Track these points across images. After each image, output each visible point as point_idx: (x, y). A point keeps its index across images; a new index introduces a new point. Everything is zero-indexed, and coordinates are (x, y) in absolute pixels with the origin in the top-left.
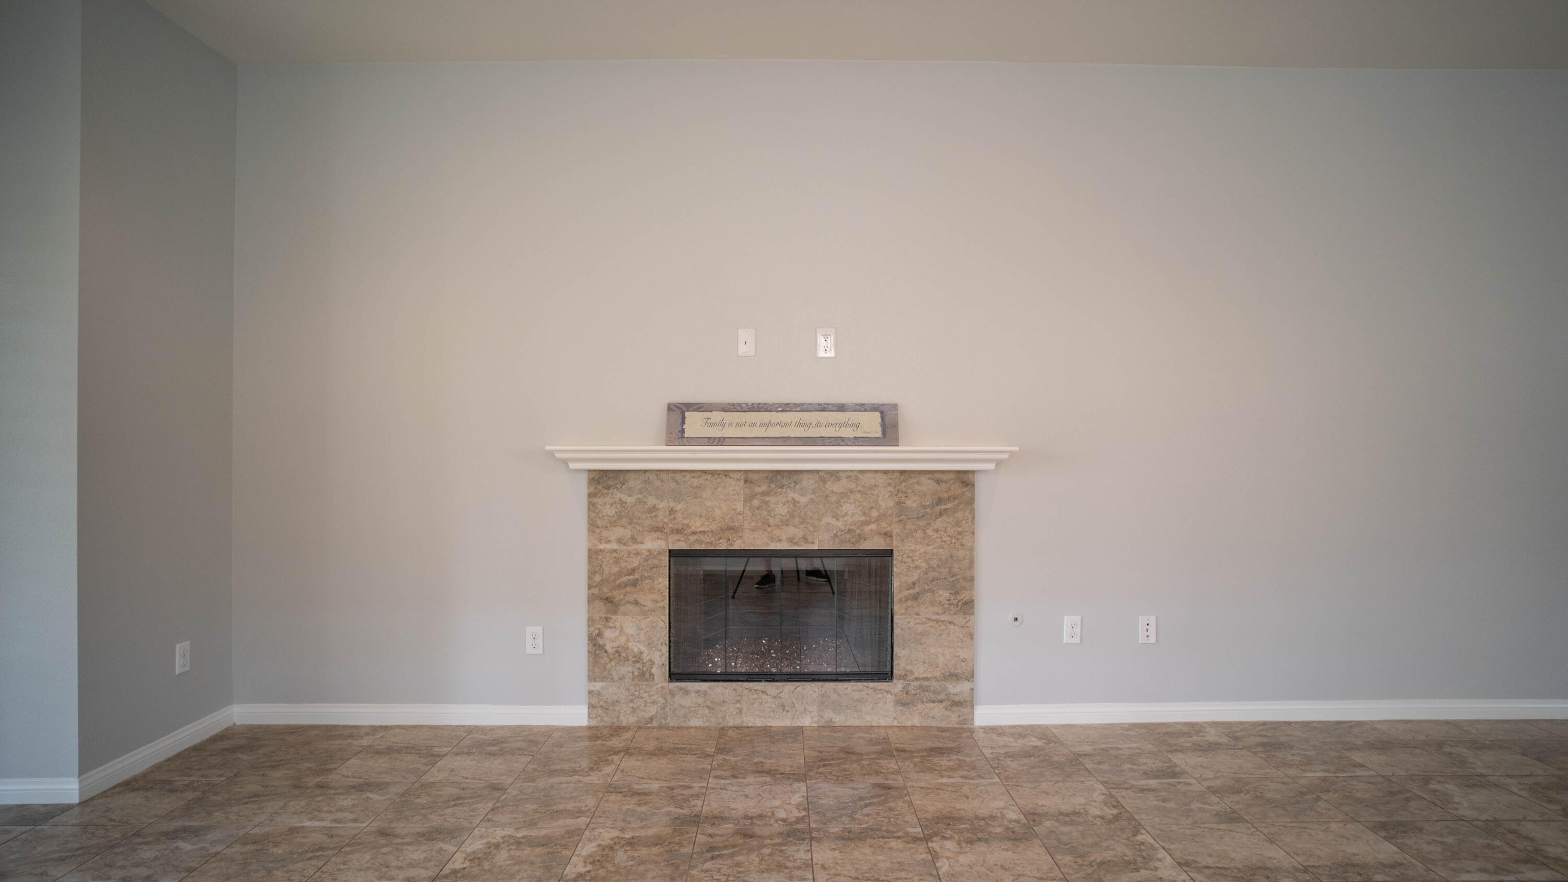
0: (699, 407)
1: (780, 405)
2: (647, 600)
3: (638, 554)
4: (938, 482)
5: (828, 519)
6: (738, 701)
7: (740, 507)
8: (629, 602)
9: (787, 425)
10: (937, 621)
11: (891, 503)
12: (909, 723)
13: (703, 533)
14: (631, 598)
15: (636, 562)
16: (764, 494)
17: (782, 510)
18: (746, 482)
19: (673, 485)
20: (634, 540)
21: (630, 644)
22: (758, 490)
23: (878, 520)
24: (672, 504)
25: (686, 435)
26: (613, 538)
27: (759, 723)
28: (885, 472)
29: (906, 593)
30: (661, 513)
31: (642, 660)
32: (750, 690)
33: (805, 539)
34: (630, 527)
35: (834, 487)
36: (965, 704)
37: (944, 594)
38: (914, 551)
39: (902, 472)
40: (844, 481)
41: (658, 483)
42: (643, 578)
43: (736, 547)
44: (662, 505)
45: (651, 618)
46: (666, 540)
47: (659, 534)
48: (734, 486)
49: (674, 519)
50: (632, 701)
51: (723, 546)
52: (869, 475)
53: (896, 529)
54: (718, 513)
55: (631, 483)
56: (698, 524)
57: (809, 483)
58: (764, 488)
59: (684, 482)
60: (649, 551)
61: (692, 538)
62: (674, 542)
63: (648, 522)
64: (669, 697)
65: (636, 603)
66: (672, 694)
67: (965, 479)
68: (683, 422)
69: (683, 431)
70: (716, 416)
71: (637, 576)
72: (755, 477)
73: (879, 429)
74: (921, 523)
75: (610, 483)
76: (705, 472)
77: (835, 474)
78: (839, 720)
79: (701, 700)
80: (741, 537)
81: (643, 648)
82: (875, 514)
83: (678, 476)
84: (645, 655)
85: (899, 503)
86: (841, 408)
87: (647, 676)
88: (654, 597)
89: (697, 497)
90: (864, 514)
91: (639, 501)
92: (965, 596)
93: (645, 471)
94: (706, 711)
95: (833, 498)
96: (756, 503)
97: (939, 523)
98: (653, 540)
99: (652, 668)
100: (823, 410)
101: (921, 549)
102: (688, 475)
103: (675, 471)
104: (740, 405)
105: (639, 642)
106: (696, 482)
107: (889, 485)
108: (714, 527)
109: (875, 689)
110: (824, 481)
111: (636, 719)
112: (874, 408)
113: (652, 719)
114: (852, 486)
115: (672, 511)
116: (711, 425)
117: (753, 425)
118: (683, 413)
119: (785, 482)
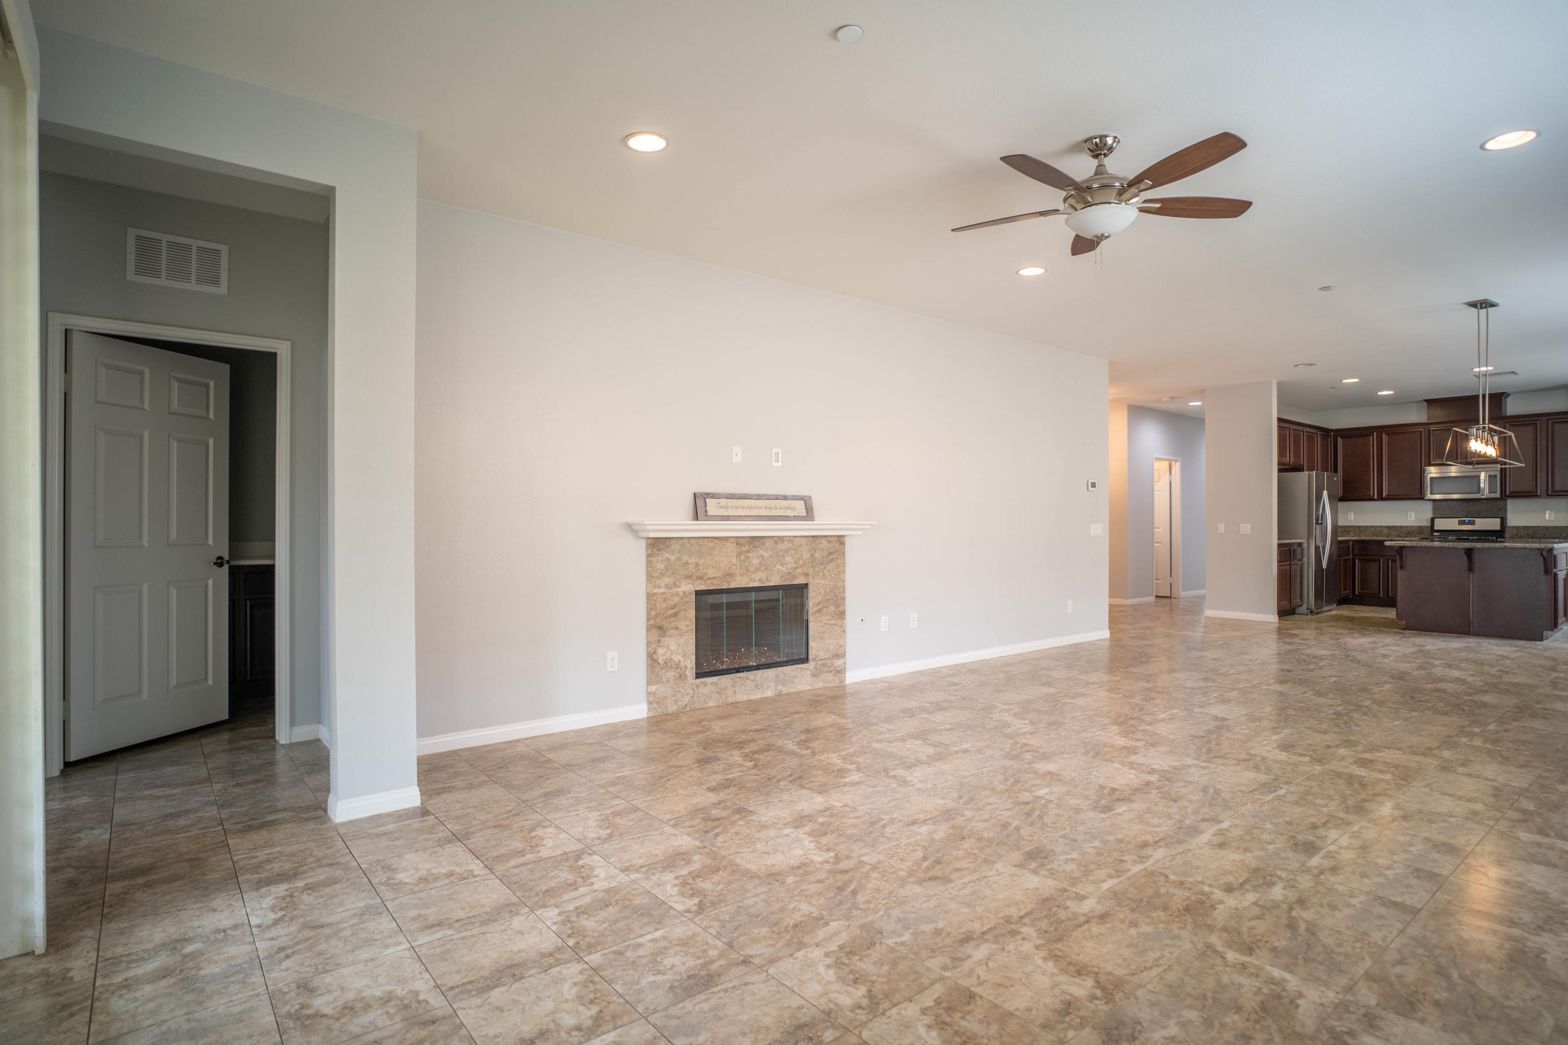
0: (713, 496)
1: (755, 495)
2: (683, 625)
3: (677, 594)
4: (829, 542)
5: (778, 567)
6: (734, 686)
7: (734, 561)
8: (672, 628)
9: (760, 508)
10: (829, 624)
11: (808, 556)
12: (817, 687)
13: (714, 578)
14: (673, 625)
15: (676, 599)
16: (747, 551)
17: (756, 562)
18: (737, 544)
19: (698, 547)
20: (675, 585)
21: (673, 657)
22: (744, 549)
23: (802, 566)
24: (697, 560)
25: (709, 514)
26: (662, 585)
27: (745, 698)
28: (806, 537)
29: (815, 609)
30: (691, 566)
31: (680, 667)
32: (740, 678)
33: (767, 579)
34: (672, 576)
35: (782, 546)
36: (840, 672)
37: (832, 608)
38: (819, 584)
39: (813, 537)
40: (786, 542)
41: (689, 546)
42: (680, 611)
43: (732, 586)
44: (691, 561)
45: (685, 638)
46: (693, 584)
47: (689, 581)
48: (731, 547)
49: (698, 570)
50: (674, 695)
51: (725, 586)
52: (798, 539)
53: (811, 571)
54: (722, 565)
55: (673, 547)
56: (712, 572)
57: (769, 544)
58: (747, 548)
59: (704, 545)
60: (684, 592)
61: (708, 582)
62: (698, 585)
63: (683, 573)
64: (696, 689)
65: (677, 628)
66: (698, 687)
67: (840, 540)
68: (706, 506)
69: (706, 511)
70: (723, 502)
71: (677, 609)
72: (740, 541)
73: (805, 511)
74: (822, 567)
75: (661, 546)
76: (715, 538)
77: (781, 538)
78: (785, 690)
79: (714, 689)
80: (735, 580)
81: (681, 658)
82: (801, 562)
83: (700, 541)
84: (682, 663)
85: (812, 555)
86: (785, 498)
87: (683, 677)
88: (687, 623)
89: (711, 555)
90: (796, 563)
91: (679, 559)
92: (841, 609)
93: (682, 538)
94: (717, 695)
95: (781, 553)
96: (742, 557)
97: (830, 567)
98: (686, 585)
99: (686, 671)
100: (777, 499)
101: (822, 582)
102: (706, 540)
103: (699, 538)
104: (734, 494)
105: (678, 654)
106: (710, 545)
107: (807, 544)
108: (720, 574)
109: (801, 669)
110: (776, 543)
111: (677, 707)
112: (801, 498)
113: (686, 705)
114: (790, 545)
115: (697, 565)
116: (722, 507)
117: (743, 508)
118: (705, 499)
119: (757, 544)
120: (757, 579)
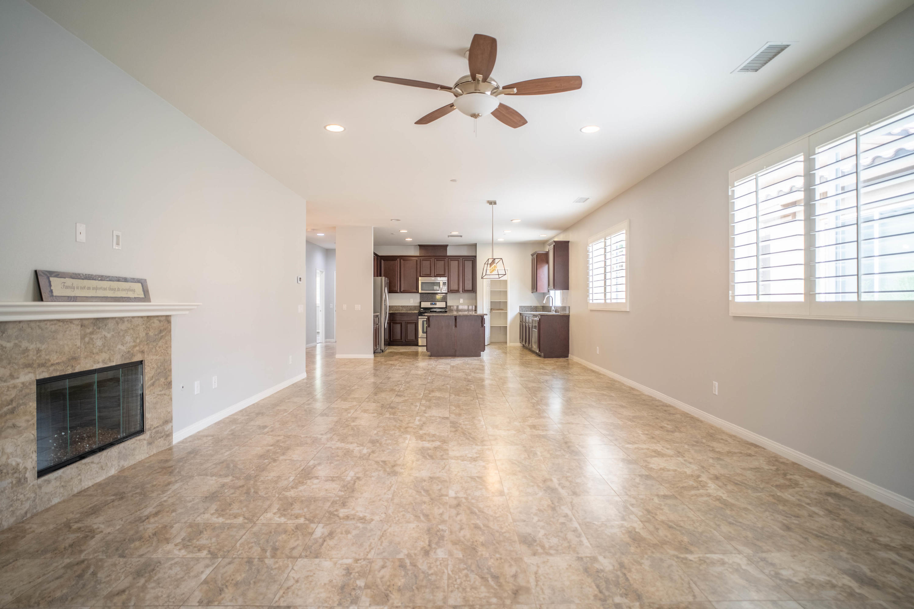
0: (58, 275)
1: (99, 276)
2: (21, 422)
3: (15, 387)
4: (160, 321)
5: (120, 346)
6: (79, 474)
7: (78, 344)
8: (8, 427)
9: (105, 289)
10: (161, 395)
11: (144, 334)
12: (152, 454)
13: (58, 364)
14: (10, 424)
15: (13, 393)
16: (92, 333)
17: (99, 343)
18: (82, 326)
19: (39, 331)
20: (12, 376)
21: (9, 461)
22: (88, 331)
23: (139, 344)
24: (39, 345)
25: (55, 294)
27: (90, 484)
28: (142, 317)
29: (150, 383)
30: (31, 353)
31: (19, 470)
32: (85, 464)
33: (110, 359)
34: (9, 367)
35: (123, 327)
36: (169, 435)
37: (162, 380)
38: (152, 360)
39: (148, 317)
40: (126, 323)
41: (29, 330)
42: (19, 405)
43: (77, 370)
44: (32, 347)
45: (25, 435)
46: (35, 373)
47: (29, 369)
48: (76, 329)
49: (40, 356)
50: (11, 506)
51: (69, 371)
52: (136, 319)
53: (146, 348)
54: (67, 349)
55: (10, 332)
56: (55, 358)
57: (111, 325)
58: (91, 330)
59: (46, 328)
60: (23, 383)
61: (51, 369)
62: (40, 374)
63: (22, 361)
64: (38, 490)
65: (14, 426)
66: (40, 487)
67: (167, 319)
68: (50, 286)
69: (51, 291)
70: (69, 281)
71: (14, 404)
72: (86, 322)
73: (142, 293)
74: (155, 344)
76: (59, 320)
77: (122, 319)
78: (126, 464)
79: (58, 484)
80: (79, 364)
81: (19, 460)
82: (138, 341)
83: (42, 324)
84: (21, 465)
85: (147, 334)
86: (125, 280)
87: (22, 481)
88: (27, 417)
89: (54, 339)
90: (134, 341)
91: (16, 345)
92: (169, 380)
93: (20, 322)
94: (62, 490)
95: (121, 334)
96: (87, 339)
97: (160, 343)
98: (26, 374)
99: (25, 473)
100: (119, 281)
101: (155, 357)
102: (49, 323)
103: (40, 321)
104: (79, 274)
105: (16, 456)
106: (53, 328)
107: (143, 324)
108: (64, 359)
109: (139, 440)
110: (118, 323)
111: (14, 519)
112: (138, 281)
113: (26, 513)
114: (129, 325)
115: (39, 351)
116: (67, 287)
117: (89, 288)
118: (48, 278)
119: (100, 325)
120: (100, 360)
